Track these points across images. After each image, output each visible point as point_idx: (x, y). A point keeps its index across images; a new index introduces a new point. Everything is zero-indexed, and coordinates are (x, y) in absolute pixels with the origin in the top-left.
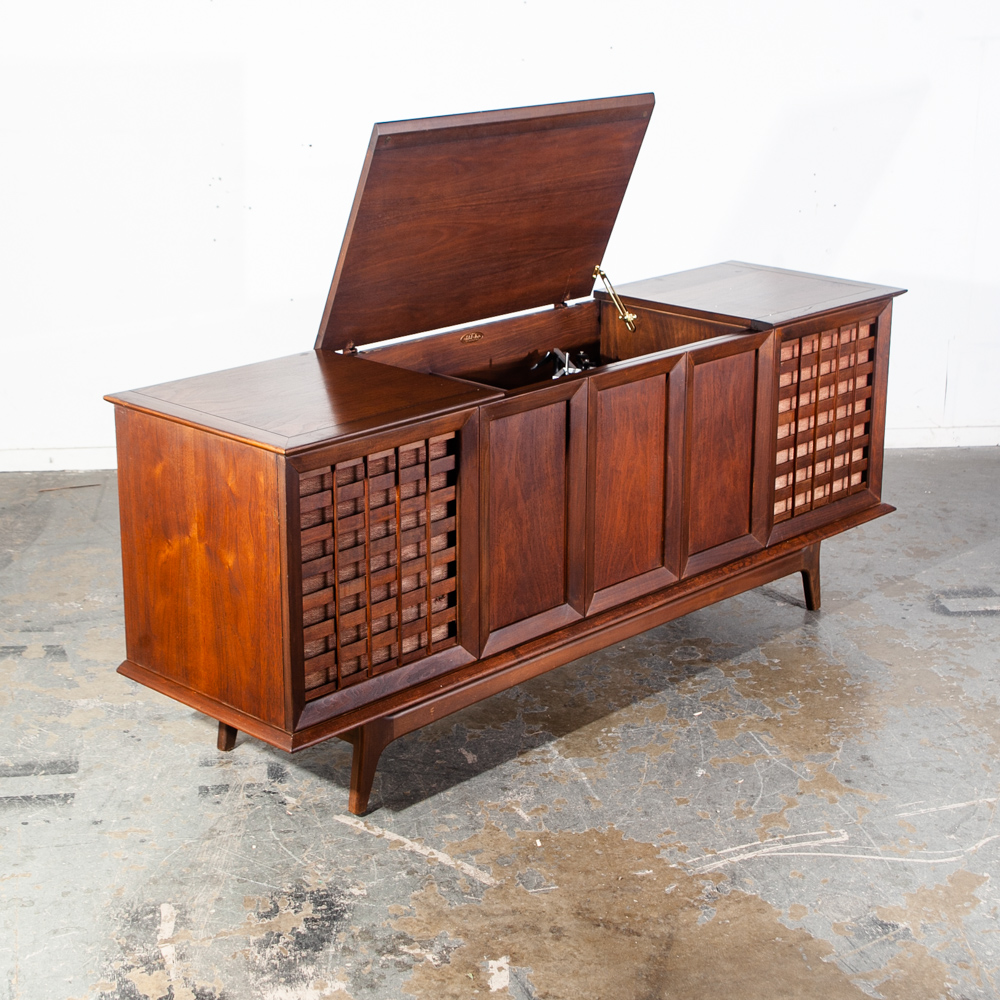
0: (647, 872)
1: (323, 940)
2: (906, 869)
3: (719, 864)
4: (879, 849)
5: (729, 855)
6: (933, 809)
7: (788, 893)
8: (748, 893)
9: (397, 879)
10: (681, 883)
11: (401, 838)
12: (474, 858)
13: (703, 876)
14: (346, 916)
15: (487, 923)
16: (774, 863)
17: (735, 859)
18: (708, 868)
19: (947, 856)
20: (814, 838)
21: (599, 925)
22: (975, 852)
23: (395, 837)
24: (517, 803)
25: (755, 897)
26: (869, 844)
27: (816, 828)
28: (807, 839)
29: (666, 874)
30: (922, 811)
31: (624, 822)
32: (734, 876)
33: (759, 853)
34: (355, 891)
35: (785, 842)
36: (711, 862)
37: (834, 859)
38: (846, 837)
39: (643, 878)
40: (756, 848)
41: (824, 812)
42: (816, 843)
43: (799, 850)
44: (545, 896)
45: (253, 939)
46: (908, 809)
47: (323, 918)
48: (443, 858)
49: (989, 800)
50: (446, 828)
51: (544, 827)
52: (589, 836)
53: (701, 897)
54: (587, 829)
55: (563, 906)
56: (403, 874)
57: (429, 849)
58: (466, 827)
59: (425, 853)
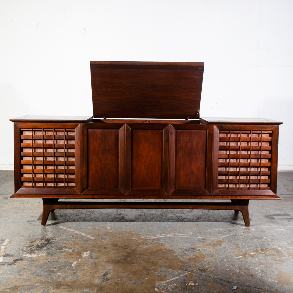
1: (44, 247)
2: (205, 239)
3: (155, 237)
4: (199, 236)
5: (159, 236)
6: (218, 230)
7: (171, 243)
8: (160, 242)
9: (69, 237)
10: (143, 240)
11: (74, 231)
12: (91, 234)
13: (150, 240)
14: (52, 243)
16: (169, 238)
17: (160, 237)
18: (152, 238)
19: (217, 238)
20: (183, 234)
21: (117, 247)
22: (225, 237)
23: (73, 230)
24: (108, 226)
25: (162, 243)
26: (197, 235)
27: (185, 232)
28: (181, 234)
29: (141, 239)
30: (214, 230)
31: (134, 230)
32: (158, 239)
33: (167, 236)
34: (57, 239)
35: (175, 234)
36: (153, 237)
37: (186, 237)
38: (192, 234)
39: (134, 239)
40: (167, 235)
41: (188, 229)
42: (183, 235)
43: (178, 236)
44: (106, 242)
45: (26, 246)
46: (211, 229)
47: (46, 243)
48: (83, 234)
49: (233, 228)
50: (87, 230)
51: (112, 230)
52: (124, 232)
53: (147, 243)
54: (124, 231)
55: (110, 243)
56: (71, 237)
57: (80, 233)
58: (92, 230)
59: (79, 233)
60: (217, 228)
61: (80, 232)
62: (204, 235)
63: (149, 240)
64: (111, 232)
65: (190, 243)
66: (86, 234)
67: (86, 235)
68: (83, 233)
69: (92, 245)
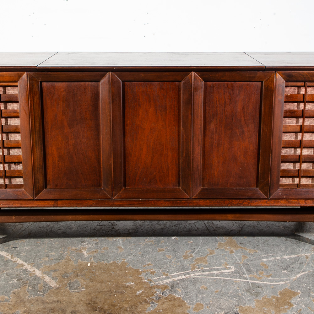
0: (132, 283)
2: (259, 287)
3: (168, 281)
4: (248, 276)
5: (174, 276)
6: (279, 258)
7: (197, 296)
8: (177, 296)
9: (11, 282)
10: (145, 289)
11: (24, 263)
12: (52, 273)
13: (157, 287)
15: (42, 307)
16: (194, 282)
17: (176, 279)
18: (162, 282)
19: (281, 281)
20: (217, 270)
21: (96, 310)
24: (85, 249)
25: (179, 299)
26: (244, 273)
27: (220, 265)
28: (215, 270)
29: (140, 284)
30: (273, 258)
31: (130, 259)
32: (173, 286)
33: (189, 276)
35: (203, 271)
36: (164, 279)
37: (224, 281)
38: (233, 270)
39: (128, 286)
40: (188, 273)
41: (226, 258)
42: (218, 272)
43: (208, 275)
44: (77, 294)
46: (266, 257)
48: (38, 273)
49: (307, 254)
50: (47, 259)
51: (92, 261)
52: (111, 264)
53: (153, 297)
54: (111, 262)
55: (84, 299)
56: (15, 280)
57: (34, 268)
58: (56, 259)
59: (31, 270)
60: (277, 253)
61: (34, 266)
62: (255, 274)
63: (155, 290)
64: (89, 265)
65: (232, 296)
66: (44, 272)
67: (43, 277)
68: (38, 268)
69: (49, 306)
